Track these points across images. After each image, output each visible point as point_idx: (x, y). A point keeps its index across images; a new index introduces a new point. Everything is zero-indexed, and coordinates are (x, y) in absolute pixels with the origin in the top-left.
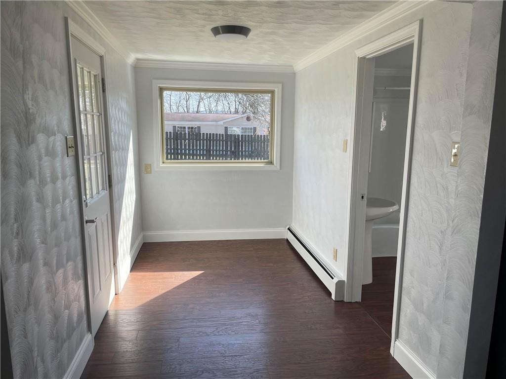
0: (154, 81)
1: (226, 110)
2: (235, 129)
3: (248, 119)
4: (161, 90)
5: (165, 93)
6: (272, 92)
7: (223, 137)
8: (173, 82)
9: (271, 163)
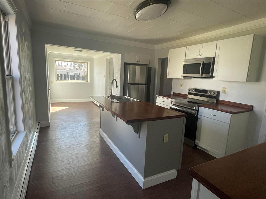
0: (54, 58)
1: (66, 65)
2: (70, 73)
3: (77, 69)
4: (56, 61)
5: (57, 62)
6: (87, 63)
7: (66, 76)
8: (60, 59)
9: (87, 81)
